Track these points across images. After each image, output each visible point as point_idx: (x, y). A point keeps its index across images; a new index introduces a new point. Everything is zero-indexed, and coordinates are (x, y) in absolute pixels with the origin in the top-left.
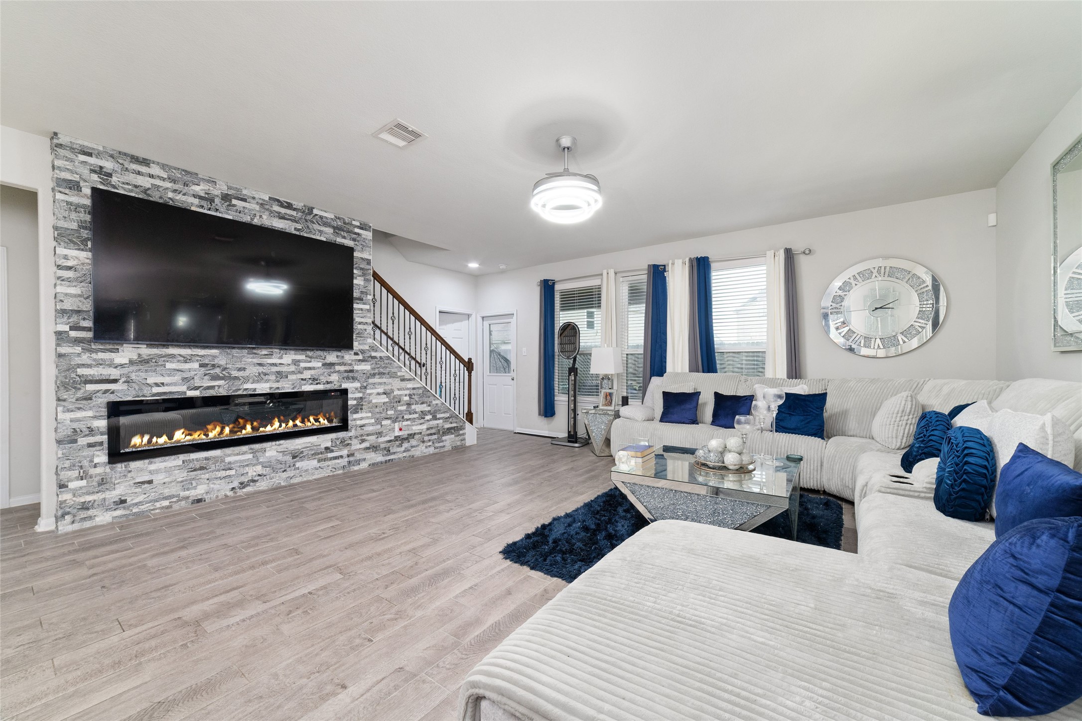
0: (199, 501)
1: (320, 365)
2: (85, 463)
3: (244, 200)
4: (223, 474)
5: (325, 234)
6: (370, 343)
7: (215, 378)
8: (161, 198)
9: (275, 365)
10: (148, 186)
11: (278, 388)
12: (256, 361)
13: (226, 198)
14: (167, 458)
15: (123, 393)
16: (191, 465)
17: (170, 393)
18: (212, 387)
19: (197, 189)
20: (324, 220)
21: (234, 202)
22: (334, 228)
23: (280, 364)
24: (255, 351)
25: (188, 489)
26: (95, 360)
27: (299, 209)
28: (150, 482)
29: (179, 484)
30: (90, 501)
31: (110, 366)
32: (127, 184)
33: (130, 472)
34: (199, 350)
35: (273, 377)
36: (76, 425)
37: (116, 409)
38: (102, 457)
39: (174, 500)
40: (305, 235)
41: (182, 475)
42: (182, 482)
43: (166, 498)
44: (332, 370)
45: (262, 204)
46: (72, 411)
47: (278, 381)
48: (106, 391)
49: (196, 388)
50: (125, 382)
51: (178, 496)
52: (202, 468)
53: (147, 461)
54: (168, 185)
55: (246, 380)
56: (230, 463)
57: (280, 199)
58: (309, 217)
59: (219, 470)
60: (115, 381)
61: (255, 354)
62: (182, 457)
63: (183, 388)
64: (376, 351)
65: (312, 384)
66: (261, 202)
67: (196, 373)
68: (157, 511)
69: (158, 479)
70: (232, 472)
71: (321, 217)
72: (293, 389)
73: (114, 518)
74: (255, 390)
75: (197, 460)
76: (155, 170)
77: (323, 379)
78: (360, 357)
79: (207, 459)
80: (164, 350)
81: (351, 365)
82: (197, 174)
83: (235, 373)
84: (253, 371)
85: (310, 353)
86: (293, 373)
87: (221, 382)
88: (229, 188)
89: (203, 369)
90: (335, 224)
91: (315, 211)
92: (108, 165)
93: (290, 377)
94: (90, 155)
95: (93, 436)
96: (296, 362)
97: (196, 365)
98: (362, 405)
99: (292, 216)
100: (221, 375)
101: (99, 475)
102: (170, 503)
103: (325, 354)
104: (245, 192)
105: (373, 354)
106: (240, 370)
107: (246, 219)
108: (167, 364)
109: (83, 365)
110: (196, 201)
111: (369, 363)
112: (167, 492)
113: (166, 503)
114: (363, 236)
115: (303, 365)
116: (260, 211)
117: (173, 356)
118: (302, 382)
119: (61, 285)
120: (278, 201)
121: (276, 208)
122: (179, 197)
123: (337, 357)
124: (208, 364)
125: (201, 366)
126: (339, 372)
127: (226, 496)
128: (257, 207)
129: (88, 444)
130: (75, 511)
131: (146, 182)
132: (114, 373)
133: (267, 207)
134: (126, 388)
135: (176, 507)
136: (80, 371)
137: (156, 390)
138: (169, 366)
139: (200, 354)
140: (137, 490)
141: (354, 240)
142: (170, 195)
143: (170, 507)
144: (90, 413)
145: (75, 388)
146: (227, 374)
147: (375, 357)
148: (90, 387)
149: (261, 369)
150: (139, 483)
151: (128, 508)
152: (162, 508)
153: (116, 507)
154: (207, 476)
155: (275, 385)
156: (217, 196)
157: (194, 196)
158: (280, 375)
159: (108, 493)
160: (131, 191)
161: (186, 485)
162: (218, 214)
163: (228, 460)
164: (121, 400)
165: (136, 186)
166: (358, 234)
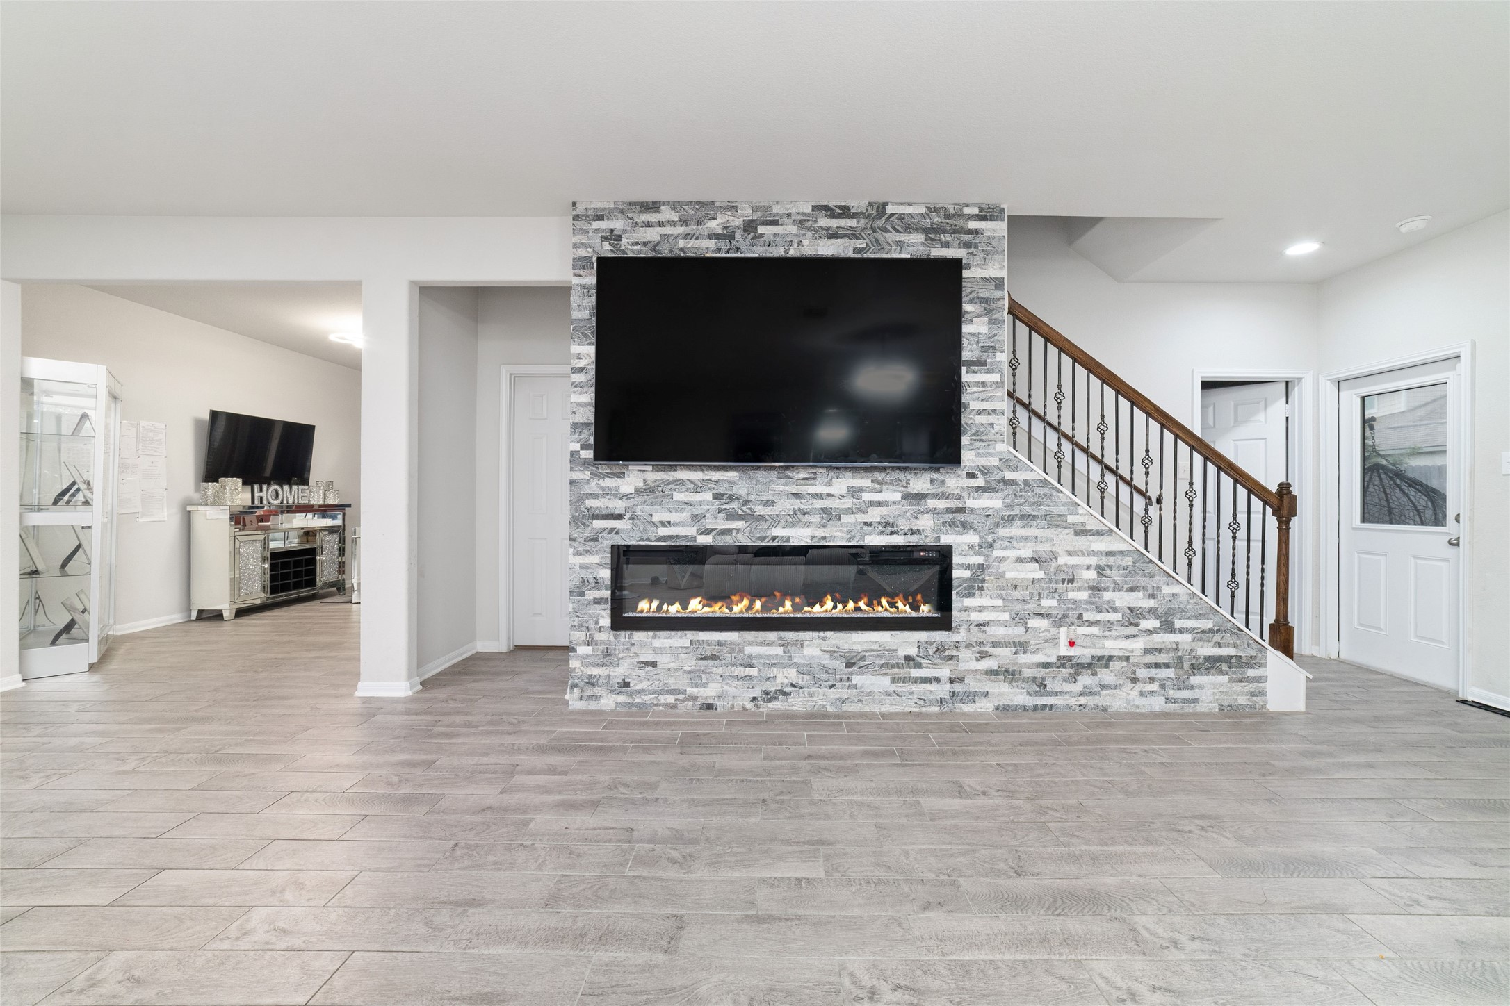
0: (709, 707)
1: (897, 497)
2: (591, 624)
3: (775, 223)
4: (741, 671)
5: (912, 246)
6: (1001, 453)
7: (732, 516)
8: (671, 251)
9: (818, 496)
10: (658, 238)
11: (824, 538)
12: (791, 489)
13: (750, 226)
14: (673, 633)
15: (630, 536)
16: (700, 650)
17: (678, 537)
18: (727, 532)
19: (712, 224)
20: (907, 220)
21: (762, 229)
22: (926, 231)
23: (829, 495)
24: (788, 473)
25: (696, 686)
26: (602, 488)
27: (861, 213)
28: (654, 664)
29: (686, 675)
30: (596, 676)
31: (615, 495)
32: (637, 243)
33: (633, 645)
34: (713, 473)
35: (816, 519)
36: (584, 573)
37: (623, 556)
38: (606, 621)
39: (681, 697)
40: (873, 256)
41: (689, 662)
42: (689, 672)
43: (671, 692)
44: (922, 508)
45: (801, 222)
46: (581, 554)
47: (824, 526)
48: (611, 531)
49: (708, 532)
50: (630, 519)
51: (684, 692)
52: (714, 657)
53: (651, 633)
54: (680, 230)
55: (776, 521)
56: (750, 656)
57: (831, 204)
58: (879, 223)
59: (735, 665)
60: (619, 517)
61: (789, 477)
62: (691, 635)
63: (691, 531)
64: (1016, 469)
65: (882, 532)
66: (799, 218)
67: (708, 508)
68: (661, 708)
69: (664, 661)
70: (753, 672)
71: (901, 217)
72: (849, 540)
73: (618, 704)
74: (788, 539)
75: (709, 643)
76: (667, 214)
77: (904, 525)
78: (980, 482)
79: (720, 643)
80: (672, 473)
81: (959, 497)
82: (713, 203)
83: (760, 510)
84: (785, 506)
85: (879, 476)
86: (850, 511)
87: (740, 524)
88: (755, 209)
89: (717, 502)
90: (927, 223)
91: (890, 209)
92: (618, 224)
93: (846, 519)
94: (600, 218)
95: (598, 589)
96: (854, 492)
97: (708, 496)
98: (983, 581)
99: (849, 228)
100: (740, 512)
101: (603, 642)
102: (676, 700)
103: (909, 476)
104: (776, 209)
105: (1009, 475)
106: (767, 504)
107: (778, 252)
108: (675, 493)
109: (591, 494)
110: (711, 244)
111: (999, 495)
112: (672, 683)
113: (670, 699)
114: (987, 233)
115: (867, 497)
116: (798, 235)
117: (681, 482)
118: (866, 528)
119: (574, 392)
120: (826, 208)
121: (824, 222)
122: (692, 244)
123: (932, 481)
124: (723, 495)
125: (716, 497)
126: (934, 511)
127: (744, 708)
128: (794, 229)
129: (595, 599)
130: (582, 684)
131: (653, 235)
132: (618, 506)
133: (808, 224)
134: (630, 526)
135: (682, 708)
136: (590, 503)
137: (663, 532)
138: (678, 496)
139: (713, 479)
140: (641, 673)
141: (967, 245)
142: (681, 244)
143: (674, 706)
144: (596, 559)
145: (584, 524)
146: (748, 512)
147: (1012, 482)
148: (598, 524)
149: (797, 504)
150: (642, 662)
151: (629, 695)
152: (666, 705)
153: (620, 690)
154: (720, 670)
155: (820, 532)
156: (738, 227)
157: (709, 237)
158: (829, 515)
159: (611, 668)
160: (640, 251)
161: (696, 678)
162: (739, 255)
163: (749, 650)
164: (626, 543)
165: (645, 244)
166: (976, 232)
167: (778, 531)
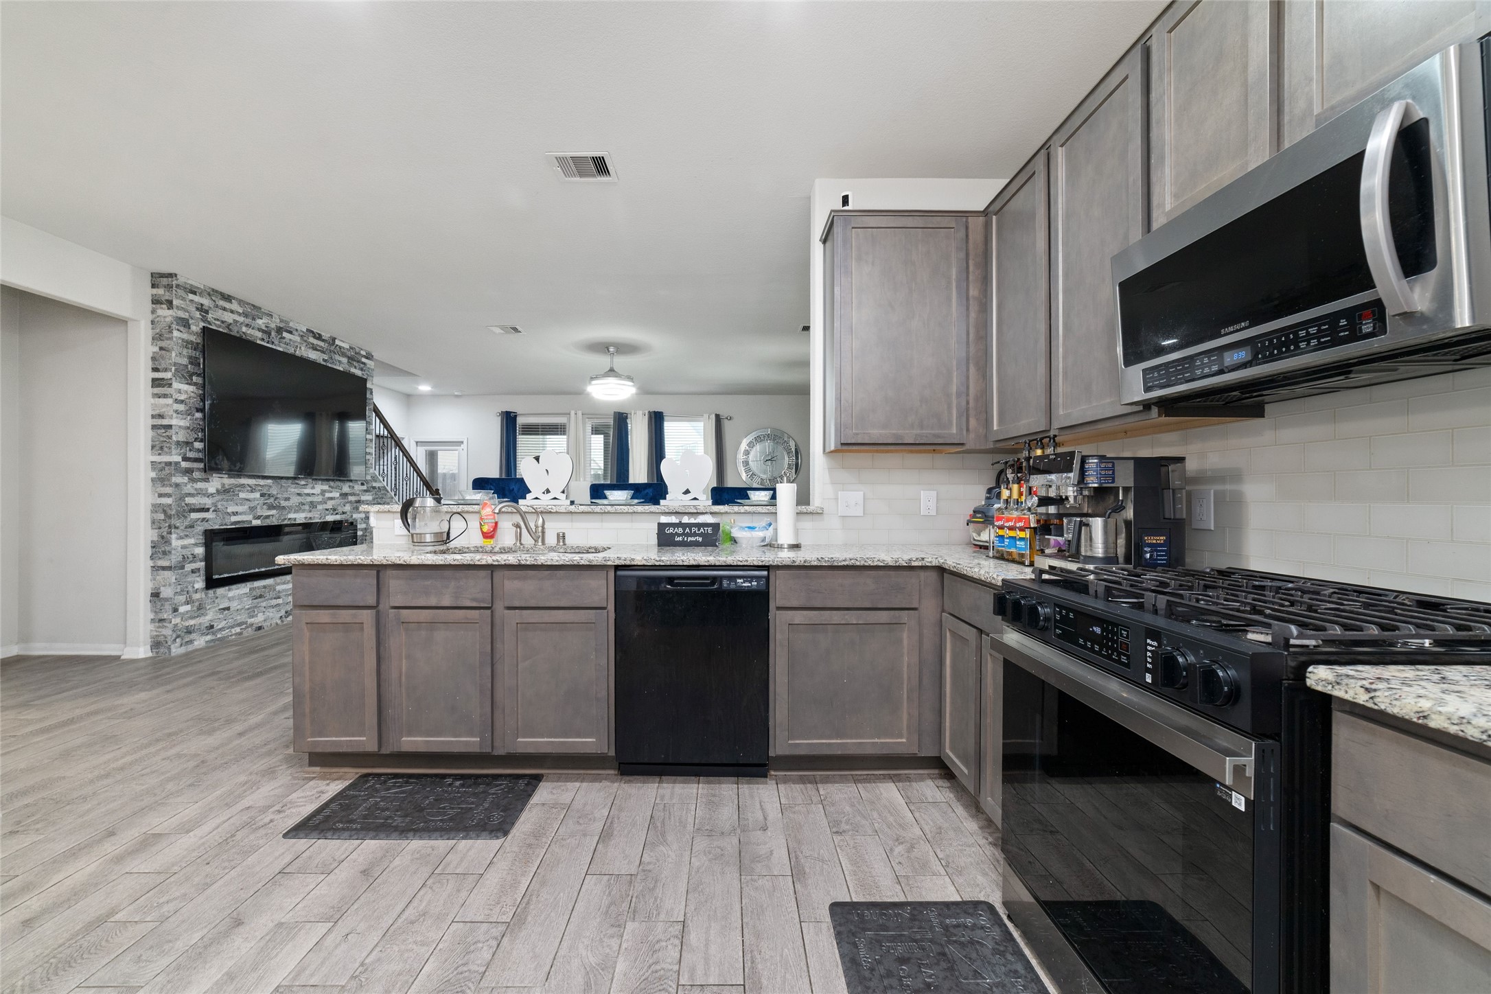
0: (260, 628)
1: (337, 495)
2: (190, 589)
3: (290, 332)
4: (274, 602)
5: (341, 364)
6: (371, 473)
7: (271, 507)
8: (238, 332)
9: (308, 495)
10: (231, 321)
11: (311, 518)
12: (297, 491)
13: (279, 330)
14: (239, 585)
15: (215, 522)
16: (254, 593)
17: (243, 522)
18: (268, 517)
19: (260, 322)
20: (342, 350)
21: (285, 334)
22: (349, 358)
23: (313, 494)
24: (297, 482)
25: (253, 617)
26: (196, 489)
27: (326, 341)
28: (228, 609)
29: (247, 612)
30: (192, 626)
31: (204, 495)
32: (218, 320)
33: (217, 598)
34: (260, 480)
35: (307, 507)
36: (185, 552)
37: (211, 537)
38: (200, 584)
39: (243, 627)
40: (330, 365)
41: (248, 603)
42: (248, 609)
43: (239, 625)
44: (346, 501)
45: (302, 336)
46: (183, 538)
47: (310, 511)
48: (203, 519)
49: (258, 518)
50: (213, 511)
51: (246, 623)
52: (261, 596)
53: (227, 588)
54: (241, 319)
55: (290, 509)
56: (279, 592)
57: (315, 331)
58: (332, 348)
59: (271, 599)
60: (207, 510)
61: (297, 484)
62: (249, 585)
63: (249, 517)
64: (376, 481)
65: (332, 514)
66: (302, 334)
67: (258, 502)
68: (233, 637)
69: (234, 605)
70: (280, 601)
71: (340, 347)
72: (320, 519)
73: (207, 642)
74: (295, 519)
75: (259, 588)
76: (234, 306)
77: (340, 510)
78: (365, 488)
79: (265, 587)
80: (238, 480)
81: (358, 495)
82: (260, 308)
83: (283, 503)
84: (295, 500)
85: (332, 484)
86: (320, 503)
87: (273, 512)
88: (281, 321)
89: (263, 498)
90: (349, 354)
91: (337, 342)
92: (206, 302)
93: (320, 507)
94: (194, 293)
95: (195, 562)
96: (323, 492)
97: (257, 495)
98: (366, 536)
99: (321, 347)
100: (275, 505)
101: (198, 600)
102: (241, 629)
103: (342, 484)
104: (291, 324)
105: (374, 484)
106: (287, 499)
107: (291, 350)
108: (240, 493)
109: (189, 494)
110: (259, 335)
111: (371, 494)
112: (239, 618)
113: (238, 630)
114: (368, 366)
115: (327, 495)
116: (300, 343)
117: (243, 486)
118: (327, 512)
119: (177, 418)
120: (312, 332)
121: (312, 340)
122: (250, 331)
123: (349, 486)
124: (266, 494)
125: (262, 495)
126: (351, 502)
127: (277, 624)
128: (298, 339)
129: (192, 570)
130: (183, 634)
131: (229, 318)
132: (207, 502)
133: (305, 338)
134: (214, 516)
135: (245, 634)
136: (188, 500)
137: (234, 519)
138: (242, 495)
139: (261, 484)
140: (221, 616)
141: (362, 370)
142: (244, 329)
143: (240, 634)
144: (192, 541)
145: (184, 516)
146: (278, 504)
147: (374, 488)
148: (194, 516)
149: (300, 499)
150: (222, 609)
151: (213, 634)
152: (236, 634)
153: (208, 631)
154: (264, 604)
155: (309, 515)
156: (274, 329)
157: (259, 330)
158: (313, 505)
159: (202, 618)
160: (220, 326)
161: (252, 612)
162: (274, 347)
163: (279, 588)
164: (212, 528)
165: (223, 322)
166: (364, 363)
167: (291, 516)
